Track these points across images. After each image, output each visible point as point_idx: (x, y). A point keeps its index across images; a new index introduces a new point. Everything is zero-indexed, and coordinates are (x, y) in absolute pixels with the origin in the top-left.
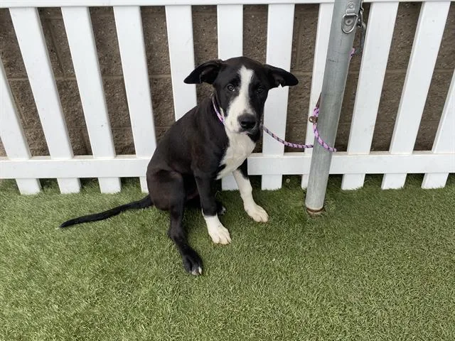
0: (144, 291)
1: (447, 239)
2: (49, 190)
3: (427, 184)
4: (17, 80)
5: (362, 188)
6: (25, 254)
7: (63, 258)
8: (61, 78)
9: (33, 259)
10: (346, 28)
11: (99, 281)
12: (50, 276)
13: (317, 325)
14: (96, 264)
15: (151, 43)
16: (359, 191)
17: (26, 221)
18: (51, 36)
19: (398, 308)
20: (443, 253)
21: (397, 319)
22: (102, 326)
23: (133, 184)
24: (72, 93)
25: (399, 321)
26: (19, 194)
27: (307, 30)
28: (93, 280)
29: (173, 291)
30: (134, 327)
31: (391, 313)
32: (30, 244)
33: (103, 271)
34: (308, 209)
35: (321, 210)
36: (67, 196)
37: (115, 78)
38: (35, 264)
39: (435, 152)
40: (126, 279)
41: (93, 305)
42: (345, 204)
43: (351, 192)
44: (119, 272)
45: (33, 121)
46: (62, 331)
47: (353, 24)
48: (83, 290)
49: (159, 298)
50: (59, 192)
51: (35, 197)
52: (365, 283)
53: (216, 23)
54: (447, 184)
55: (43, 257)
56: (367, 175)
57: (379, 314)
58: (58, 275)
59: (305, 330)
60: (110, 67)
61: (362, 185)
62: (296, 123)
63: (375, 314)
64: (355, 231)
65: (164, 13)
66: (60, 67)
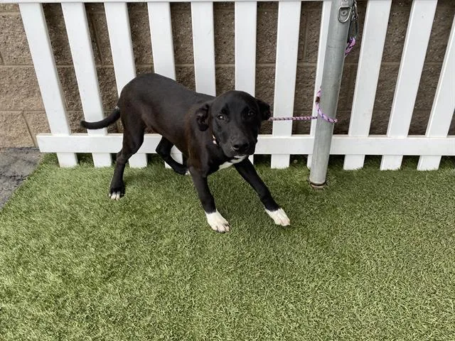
0: (167, 241)
1: (436, 209)
2: (85, 164)
3: (422, 166)
4: (63, 66)
5: (362, 169)
6: (66, 211)
7: (98, 215)
8: (100, 66)
9: (73, 215)
10: (342, 18)
11: (129, 232)
12: (87, 228)
13: (314, 270)
14: (126, 219)
15: (178, 36)
16: (359, 171)
17: (66, 187)
18: (93, 29)
19: (385, 260)
20: (430, 220)
21: (384, 268)
22: (131, 263)
23: (158, 161)
24: (108, 79)
25: (385, 269)
26: (59, 167)
27: (313, 25)
28: (123, 231)
29: (192, 241)
30: (158, 266)
31: (379, 263)
32: (70, 204)
33: (132, 225)
34: (312, 183)
35: (324, 184)
36: (101, 170)
37: (146, 66)
38: (74, 219)
39: (428, 136)
40: (152, 231)
41: (124, 249)
42: (345, 180)
43: (351, 172)
44: (147, 226)
45: (73, 104)
46: (99, 266)
47: (347, 14)
48: (115, 238)
49: (179, 246)
50: (93, 166)
51: (73, 169)
52: (358, 240)
53: (234, 19)
54: (440, 166)
55: (81, 214)
56: (366, 156)
57: (369, 263)
58: (94, 227)
59: (303, 273)
60: (141, 56)
61: (362, 166)
62: (303, 110)
63: (365, 263)
64: (353, 202)
65: (190, 9)
66: (99, 56)
